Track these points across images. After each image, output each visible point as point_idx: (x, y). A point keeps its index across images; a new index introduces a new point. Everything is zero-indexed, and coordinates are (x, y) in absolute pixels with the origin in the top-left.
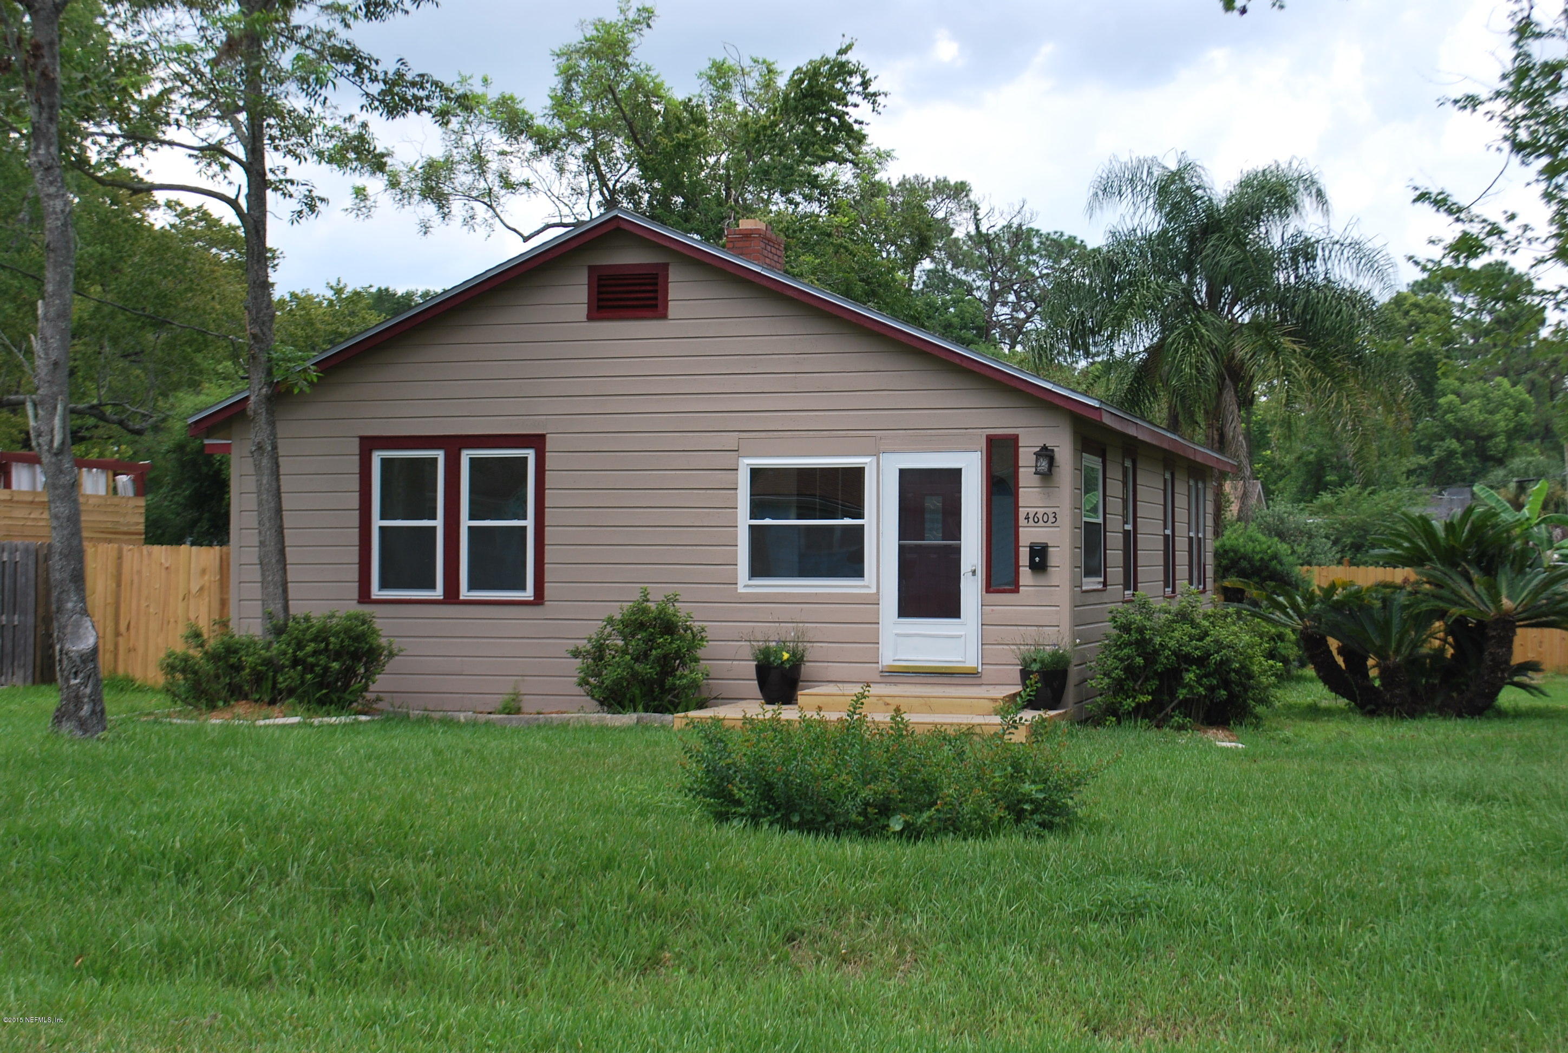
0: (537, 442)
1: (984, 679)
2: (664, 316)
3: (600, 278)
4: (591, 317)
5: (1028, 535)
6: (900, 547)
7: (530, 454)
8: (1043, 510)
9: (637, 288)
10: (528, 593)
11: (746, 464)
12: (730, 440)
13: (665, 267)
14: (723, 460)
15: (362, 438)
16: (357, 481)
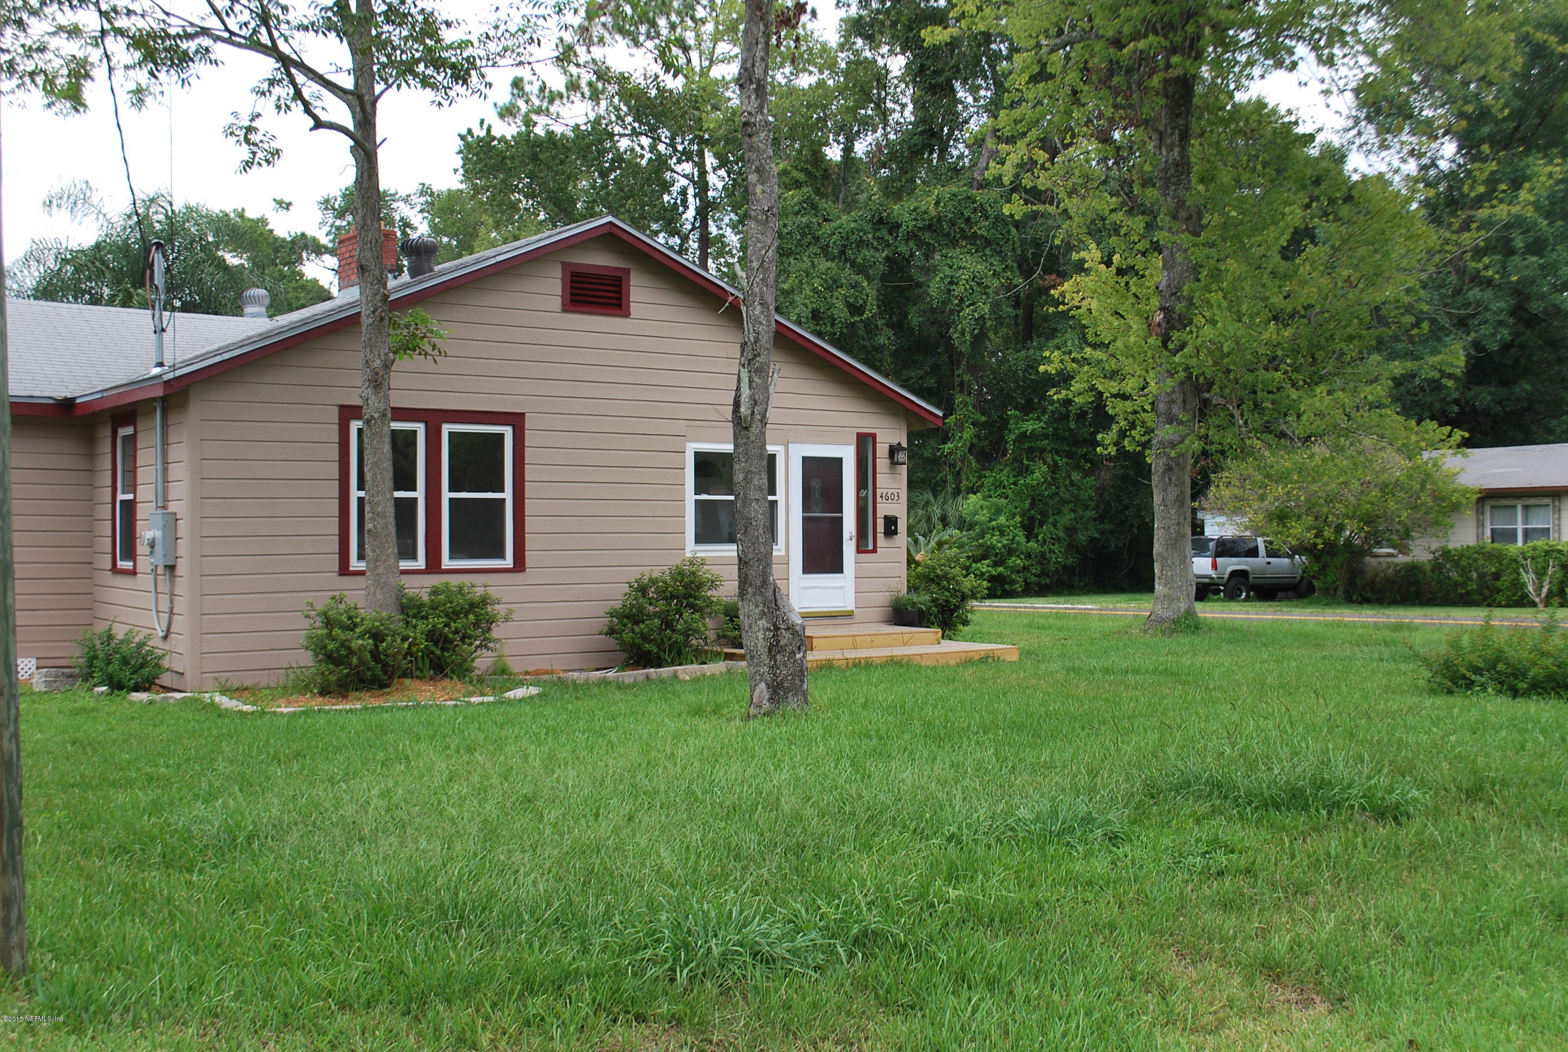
0: (516, 420)
1: (856, 619)
2: (627, 314)
3: (573, 274)
4: (566, 309)
5: (884, 509)
6: (804, 518)
7: (508, 432)
8: (890, 491)
9: (602, 288)
10: (509, 562)
11: (692, 447)
12: (680, 427)
13: (627, 271)
14: (672, 444)
15: (342, 407)
16: (337, 451)
